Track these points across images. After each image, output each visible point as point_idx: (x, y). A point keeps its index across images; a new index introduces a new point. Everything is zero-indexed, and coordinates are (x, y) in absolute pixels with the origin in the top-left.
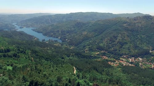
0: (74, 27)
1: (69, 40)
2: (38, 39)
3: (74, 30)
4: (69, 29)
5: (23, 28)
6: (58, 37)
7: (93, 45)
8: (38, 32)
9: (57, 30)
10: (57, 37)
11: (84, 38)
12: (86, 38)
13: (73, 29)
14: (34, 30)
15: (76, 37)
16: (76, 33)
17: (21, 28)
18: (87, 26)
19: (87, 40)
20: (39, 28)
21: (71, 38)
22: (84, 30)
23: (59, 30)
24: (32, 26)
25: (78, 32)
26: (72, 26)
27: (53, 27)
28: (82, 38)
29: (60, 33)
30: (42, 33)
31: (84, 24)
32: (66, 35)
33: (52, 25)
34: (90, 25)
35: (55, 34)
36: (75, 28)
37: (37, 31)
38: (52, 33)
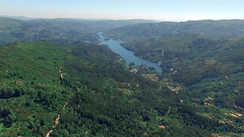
0: (191, 48)
1: (176, 71)
2: (124, 61)
3: (189, 53)
4: (181, 50)
5: (109, 40)
6: (157, 62)
7: (227, 93)
8: (128, 49)
9: (159, 49)
10: (155, 62)
11: (208, 72)
12: (213, 73)
13: (187, 50)
14: (122, 45)
15: (190, 67)
16: (192, 58)
17: (106, 40)
18: (218, 48)
19: (213, 77)
20: (131, 43)
21: (180, 68)
22: (210, 56)
23: (161, 49)
24: (121, 38)
25: (197, 58)
26: (186, 46)
27: (152, 43)
28: (202, 72)
29: (163, 55)
30: (133, 50)
31: (211, 43)
32: (172, 61)
33: (152, 40)
34: (226, 46)
35: (153, 56)
36: (192, 50)
37: (126, 46)
38: (149, 54)
